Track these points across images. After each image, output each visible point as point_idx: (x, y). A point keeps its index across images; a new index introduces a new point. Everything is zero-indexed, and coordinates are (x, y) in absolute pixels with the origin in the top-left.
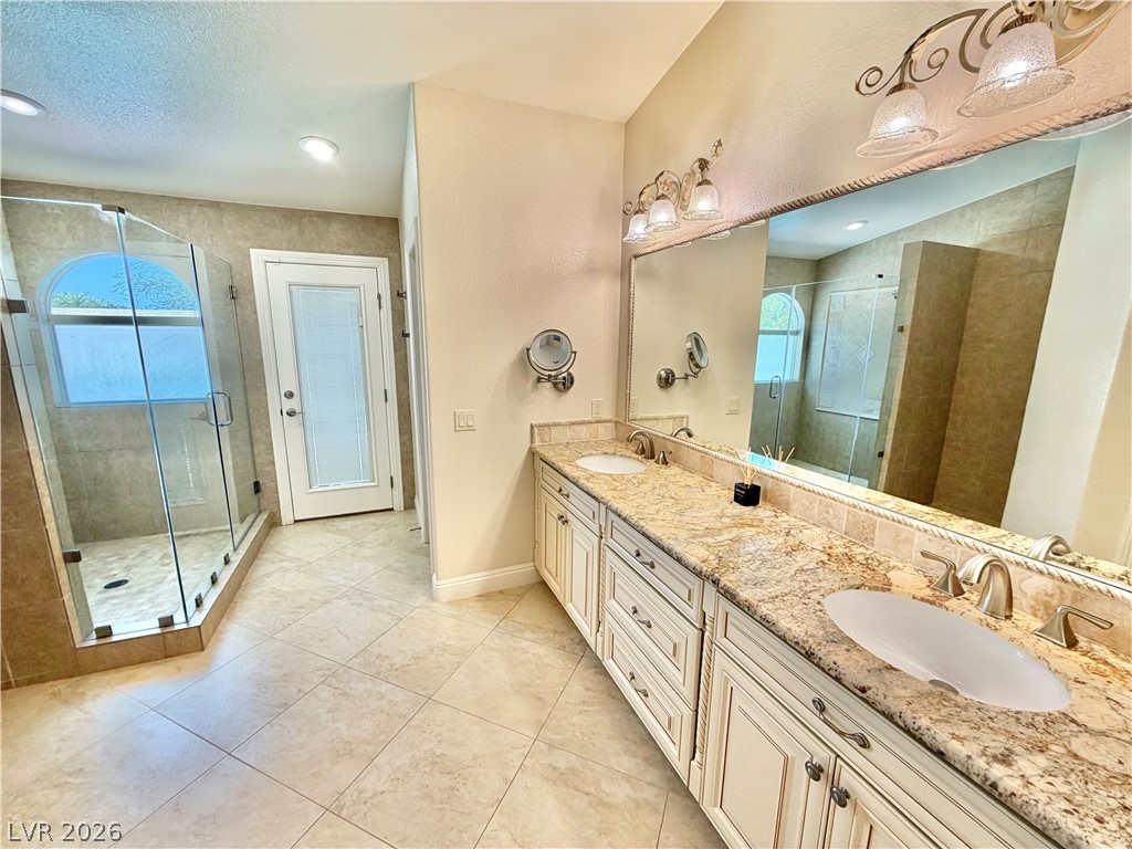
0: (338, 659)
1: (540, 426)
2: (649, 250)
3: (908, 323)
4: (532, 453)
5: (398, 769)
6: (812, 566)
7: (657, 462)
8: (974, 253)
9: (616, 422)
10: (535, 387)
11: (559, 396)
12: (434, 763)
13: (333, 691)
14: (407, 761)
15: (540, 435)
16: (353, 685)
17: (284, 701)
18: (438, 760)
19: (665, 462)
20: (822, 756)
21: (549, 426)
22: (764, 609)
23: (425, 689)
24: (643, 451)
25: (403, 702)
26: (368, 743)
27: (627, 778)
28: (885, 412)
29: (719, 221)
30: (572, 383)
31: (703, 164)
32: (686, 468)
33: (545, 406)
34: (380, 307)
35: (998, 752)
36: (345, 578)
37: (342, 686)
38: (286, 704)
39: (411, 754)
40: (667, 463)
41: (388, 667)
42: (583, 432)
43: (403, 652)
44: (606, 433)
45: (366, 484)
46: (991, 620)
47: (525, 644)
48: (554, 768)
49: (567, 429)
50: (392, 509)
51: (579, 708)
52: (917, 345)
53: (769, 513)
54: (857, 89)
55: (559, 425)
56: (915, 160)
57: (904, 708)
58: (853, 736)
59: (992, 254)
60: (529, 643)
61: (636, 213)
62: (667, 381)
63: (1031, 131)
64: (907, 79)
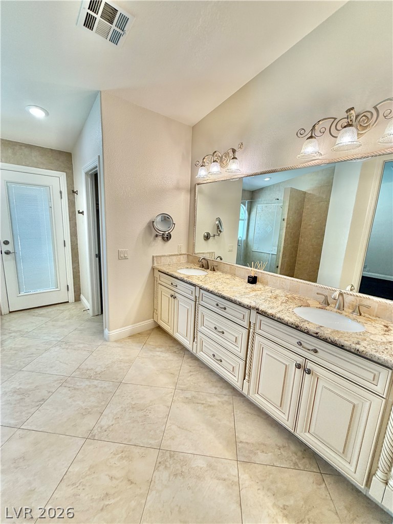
0: (65, 374)
1: (157, 257)
2: (205, 182)
3: (286, 218)
4: (153, 269)
5: (116, 414)
6: (284, 301)
7: (211, 270)
8: (305, 193)
9: (188, 255)
10: (155, 239)
11: (165, 243)
12: (133, 408)
13: (68, 389)
14: (119, 410)
15: (156, 261)
16: (78, 384)
17: (42, 398)
18: (134, 406)
19: (214, 270)
20: (300, 360)
21: (160, 256)
22: (278, 315)
23: (117, 379)
24: (203, 267)
25: (108, 386)
26: (97, 407)
27: (216, 395)
28: (278, 251)
29: (238, 174)
30: (170, 238)
31: (234, 151)
32: (223, 272)
33: (159, 248)
34: (61, 198)
35: (356, 342)
36: (53, 337)
37: (72, 386)
38: (43, 399)
39: (120, 407)
40: (215, 271)
41: (94, 373)
42: (175, 259)
43: (99, 365)
44: (183, 259)
45: (54, 290)
46: (339, 311)
47: (158, 353)
48: (187, 398)
49: (168, 258)
50: (68, 302)
51: (189, 374)
52: (288, 226)
53: (262, 286)
54: (297, 134)
55: (165, 256)
56: (313, 162)
57: (330, 336)
58: (312, 350)
59: (310, 194)
60: (159, 353)
61: (202, 166)
62: (207, 237)
63: (348, 159)
64: (313, 135)
